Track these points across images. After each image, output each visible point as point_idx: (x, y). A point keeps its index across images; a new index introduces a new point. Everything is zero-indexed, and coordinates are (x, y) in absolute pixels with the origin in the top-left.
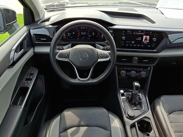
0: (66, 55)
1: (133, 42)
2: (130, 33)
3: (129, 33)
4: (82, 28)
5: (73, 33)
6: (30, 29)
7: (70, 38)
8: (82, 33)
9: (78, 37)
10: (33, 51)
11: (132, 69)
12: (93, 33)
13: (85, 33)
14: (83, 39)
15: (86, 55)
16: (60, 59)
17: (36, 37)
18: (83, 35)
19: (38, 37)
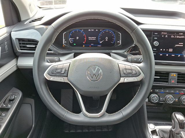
0: (63, 70)
1: (171, 50)
2: (167, 36)
3: (165, 35)
4: (89, 30)
5: (77, 38)
6: (11, 32)
7: (72, 45)
8: (90, 38)
9: (84, 44)
10: (16, 64)
11: (167, 91)
12: (107, 38)
13: (94, 38)
14: (92, 46)
15: (98, 70)
16: (52, 79)
17: (20, 44)
18: (92, 41)
19: (23, 44)
